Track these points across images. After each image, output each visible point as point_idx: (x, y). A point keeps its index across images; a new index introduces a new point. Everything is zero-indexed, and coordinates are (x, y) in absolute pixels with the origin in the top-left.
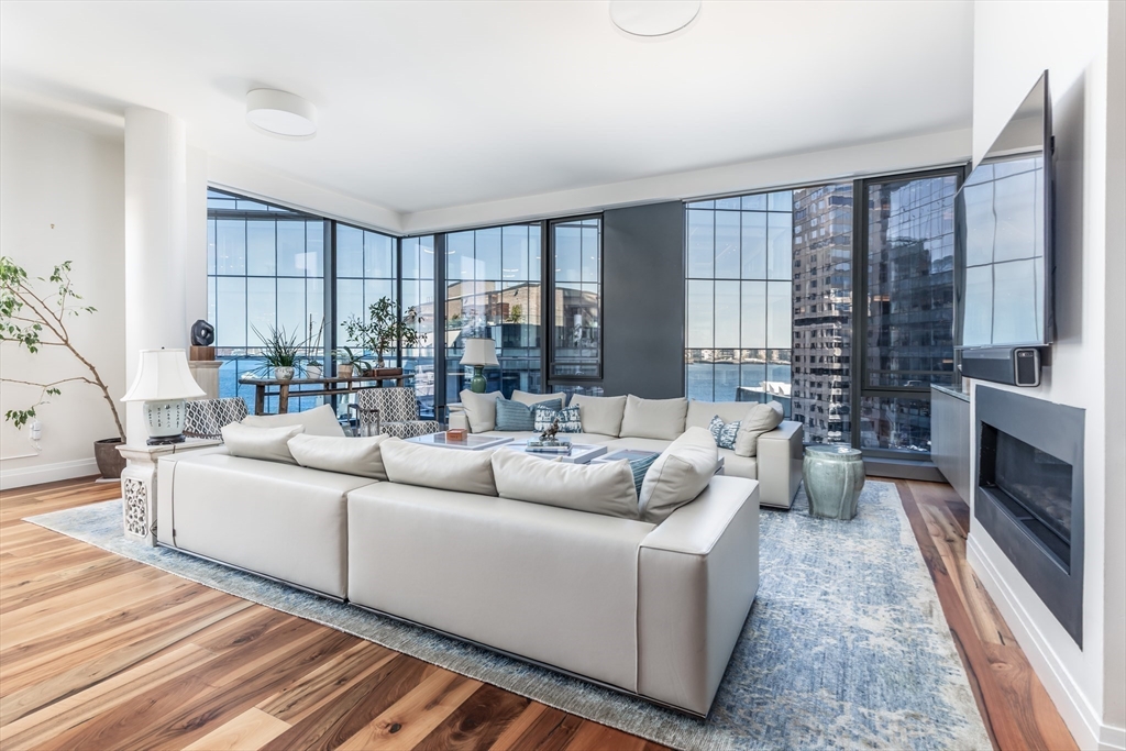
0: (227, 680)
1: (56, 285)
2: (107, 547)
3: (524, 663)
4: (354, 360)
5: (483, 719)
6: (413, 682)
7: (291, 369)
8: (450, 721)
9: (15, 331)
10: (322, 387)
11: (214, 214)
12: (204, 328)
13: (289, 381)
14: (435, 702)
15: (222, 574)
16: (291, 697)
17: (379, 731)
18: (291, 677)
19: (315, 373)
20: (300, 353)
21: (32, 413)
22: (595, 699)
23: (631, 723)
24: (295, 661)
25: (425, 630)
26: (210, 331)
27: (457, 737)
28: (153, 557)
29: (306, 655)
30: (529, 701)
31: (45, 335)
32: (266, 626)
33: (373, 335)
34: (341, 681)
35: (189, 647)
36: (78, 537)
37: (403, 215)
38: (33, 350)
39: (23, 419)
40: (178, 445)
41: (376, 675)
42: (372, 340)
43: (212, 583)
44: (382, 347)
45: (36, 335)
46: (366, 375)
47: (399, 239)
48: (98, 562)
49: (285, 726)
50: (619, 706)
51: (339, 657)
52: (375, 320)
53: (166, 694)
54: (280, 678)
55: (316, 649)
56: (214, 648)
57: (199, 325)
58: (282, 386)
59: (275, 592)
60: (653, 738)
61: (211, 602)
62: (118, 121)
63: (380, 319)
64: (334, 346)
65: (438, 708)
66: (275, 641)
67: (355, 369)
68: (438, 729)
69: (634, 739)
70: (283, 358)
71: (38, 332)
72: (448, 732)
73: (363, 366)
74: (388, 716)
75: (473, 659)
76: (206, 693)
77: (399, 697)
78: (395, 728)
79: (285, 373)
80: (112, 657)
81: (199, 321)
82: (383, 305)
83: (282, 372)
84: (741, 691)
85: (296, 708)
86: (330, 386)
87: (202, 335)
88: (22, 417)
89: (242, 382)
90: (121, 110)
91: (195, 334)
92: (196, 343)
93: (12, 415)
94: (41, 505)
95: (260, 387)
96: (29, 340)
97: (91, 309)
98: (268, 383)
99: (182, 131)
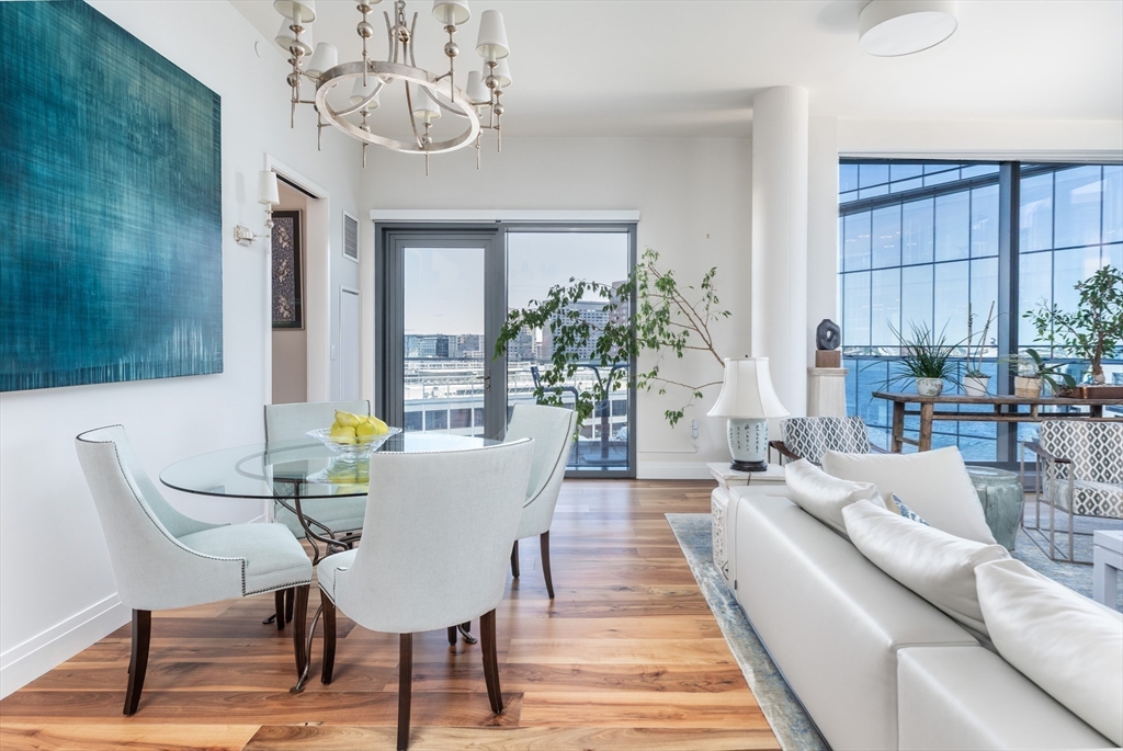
1: (705, 291)
2: (697, 572)
4: (1044, 370)
7: (938, 381)
9: (671, 338)
12: (830, 329)
13: (937, 397)
19: (982, 387)
21: (680, 415)
26: (835, 332)
28: (720, 604)
31: (694, 339)
33: (1083, 331)
36: (684, 549)
38: (680, 355)
39: (676, 419)
42: (1082, 337)
43: (751, 679)
45: (684, 341)
46: (1067, 395)
48: (682, 589)
52: (1087, 306)
57: (826, 325)
58: (923, 404)
62: (746, 114)
63: (1098, 304)
64: (1014, 347)
67: (1048, 386)
70: (928, 364)
71: (686, 337)
79: (930, 387)
81: (825, 321)
83: (927, 386)
86: (1005, 409)
87: (827, 338)
88: (675, 416)
89: (876, 395)
90: (749, 98)
91: (820, 336)
92: (821, 347)
93: (668, 414)
94: (684, 504)
95: (899, 405)
96: (680, 345)
97: (727, 313)
98: (909, 400)
99: (803, 101)
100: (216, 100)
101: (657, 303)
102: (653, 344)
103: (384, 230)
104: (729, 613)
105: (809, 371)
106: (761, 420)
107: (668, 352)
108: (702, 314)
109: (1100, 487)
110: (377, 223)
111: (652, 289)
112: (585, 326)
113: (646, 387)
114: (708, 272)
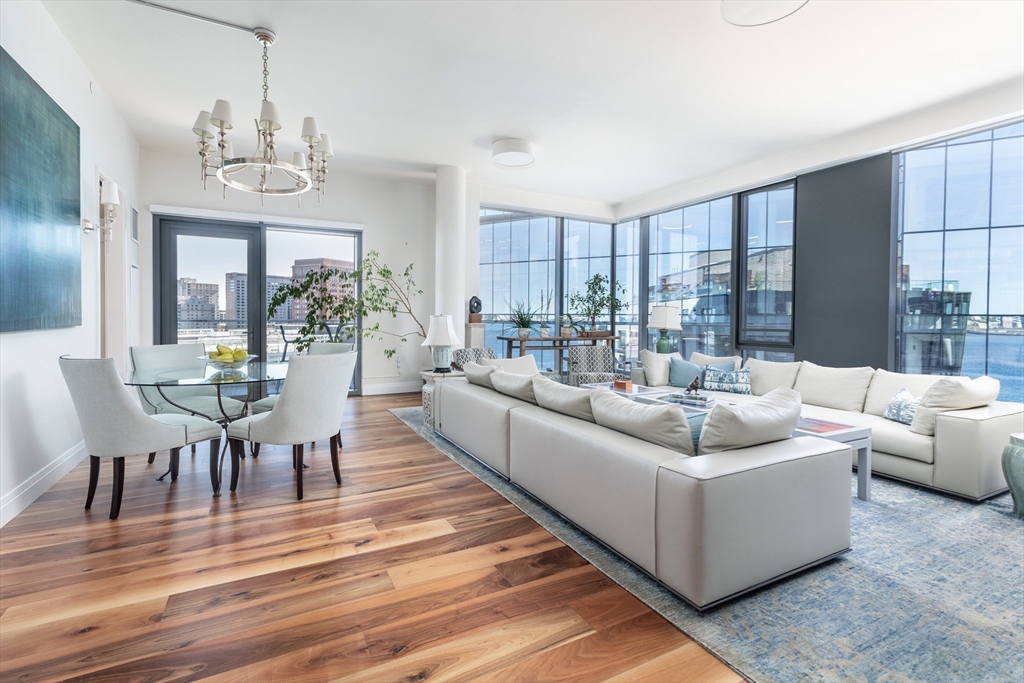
0: (439, 503)
1: (407, 278)
2: (415, 429)
3: (597, 542)
4: (573, 324)
5: (554, 562)
6: (526, 532)
7: (528, 330)
8: (534, 557)
9: (388, 305)
10: (550, 344)
11: (484, 221)
12: (476, 302)
13: (527, 338)
14: (532, 545)
15: (458, 453)
16: (463, 520)
17: (495, 548)
18: (467, 511)
19: (547, 332)
20: (534, 319)
21: (394, 352)
22: (632, 576)
23: (645, 596)
24: (473, 504)
25: (546, 508)
26: (479, 304)
27: (533, 565)
28: (431, 438)
29: (479, 503)
30: (588, 563)
31: (401, 307)
32: (467, 484)
33: (589, 305)
34: (489, 520)
35: (429, 484)
36: (406, 422)
37: (615, 207)
38: (395, 316)
39: (391, 355)
40: (446, 374)
41: (509, 522)
42: (588, 308)
43: (452, 457)
44: (595, 314)
45: (396, 308)
46: (582, 336)
47: (613, 225)
48: (409, 436)
49: (455, 531)
50: (645, 585)
51: (495, 508)
52: (591, 292)
53: (412, 501)
54: (461, 511)
55: (485, 502)
56: (440, 488)
57: (474, 300)
58: (521, 342)
59: (478, 468)
60: (657, 610)
61: (448, 466)
62: (433, 176)
63: (594, 292)
64: (561, 313)
65: (532, 548)
66: (468, 492)
67: (574, 331)
68: (526, 558)
69: (644, 606)
70: (523, 322)
71: (397, 306)
72: (530, 561)
73: (579, 329)
74: (504, 543)
75: (567, 531)
76: (429, 506)
77: (514, 537)
78: (504, 549)
80: (399, 480)
81: (474, 297)
82: (598, 279)
83: (525, 331)
84: (758, 611)
85: (462, 525)
86: (557, 343)
87: (474, 306)
88: (391, 353)
89: (498, 338)
90: (434, 169)
91: (471, 306)
92: (472, 312)
93: (387, 352)
94: (397, 404)
95: (510, 342)
96: (393, 310)
97: (420, 292)
98: (514, 340)
99: (463, 175)
100: (78, 128)
101: (380, 285)
102: (376, 309)
103: (161, 220)
104: (437, 440)
105: (466, 325)
106: (449, 347)
107: (386, 314)
108: (405, 291)
109: (588, 373)
110: (155, 216)
111: (375, 274)
112: (330, 297)
113: (370, 336)
114: (408, 266)
